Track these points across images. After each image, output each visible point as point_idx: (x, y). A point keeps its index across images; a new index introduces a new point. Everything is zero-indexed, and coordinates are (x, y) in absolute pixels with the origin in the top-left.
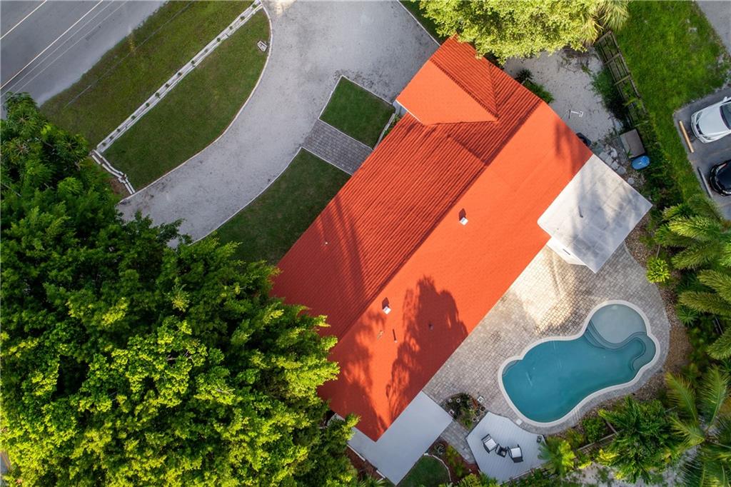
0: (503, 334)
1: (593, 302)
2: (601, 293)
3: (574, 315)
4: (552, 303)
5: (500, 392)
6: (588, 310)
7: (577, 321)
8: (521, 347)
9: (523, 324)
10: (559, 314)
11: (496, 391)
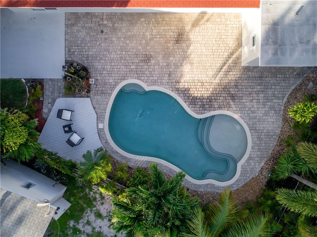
0: (153, 62)
1: (229, 107)
2: (240, 106)
3: (208, 101)
4: (204, 78)
5: (110, 94)
6: (220, 108)
7: (206, 106)
8: (154, 83)
9: (171, 70)
10: (200, 89)
11: (109, 92)
